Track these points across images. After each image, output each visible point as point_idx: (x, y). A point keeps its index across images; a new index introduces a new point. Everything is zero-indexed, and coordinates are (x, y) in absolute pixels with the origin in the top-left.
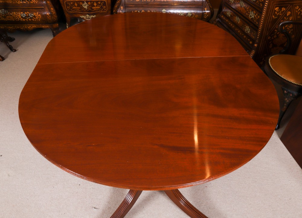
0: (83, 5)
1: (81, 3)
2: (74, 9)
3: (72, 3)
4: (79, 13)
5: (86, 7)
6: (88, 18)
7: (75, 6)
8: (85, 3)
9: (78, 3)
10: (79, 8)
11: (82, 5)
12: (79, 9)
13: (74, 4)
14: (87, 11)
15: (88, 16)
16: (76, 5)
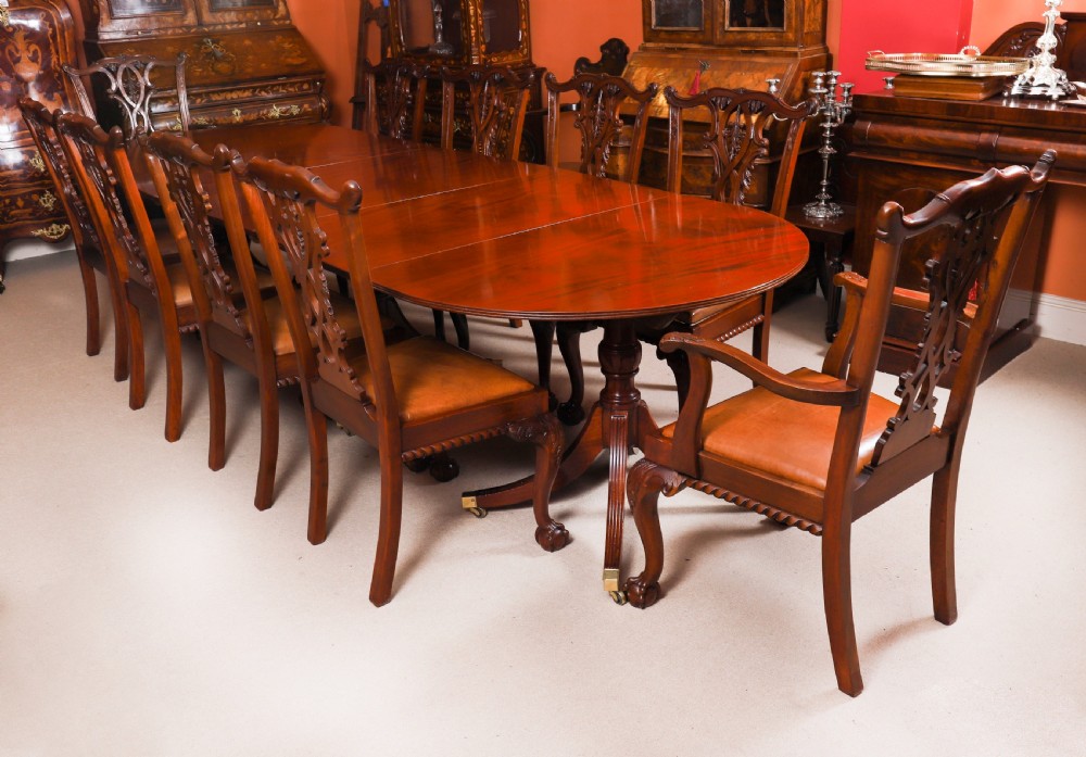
0: (41, 201)
1: (35, 197)
2: (13, 217)
3: (7, 201)
4: (28, 225)
5: (49, 205)
6: (55, 232)
7: (18, 208)
8: (48, 194)
9: (27, 197)
10: (30, 210)
11: (37, 202)
12: (30, 214)
13: (13, 203)
14: (51, 214)
15: (54, 226)
16: (20, 203)
